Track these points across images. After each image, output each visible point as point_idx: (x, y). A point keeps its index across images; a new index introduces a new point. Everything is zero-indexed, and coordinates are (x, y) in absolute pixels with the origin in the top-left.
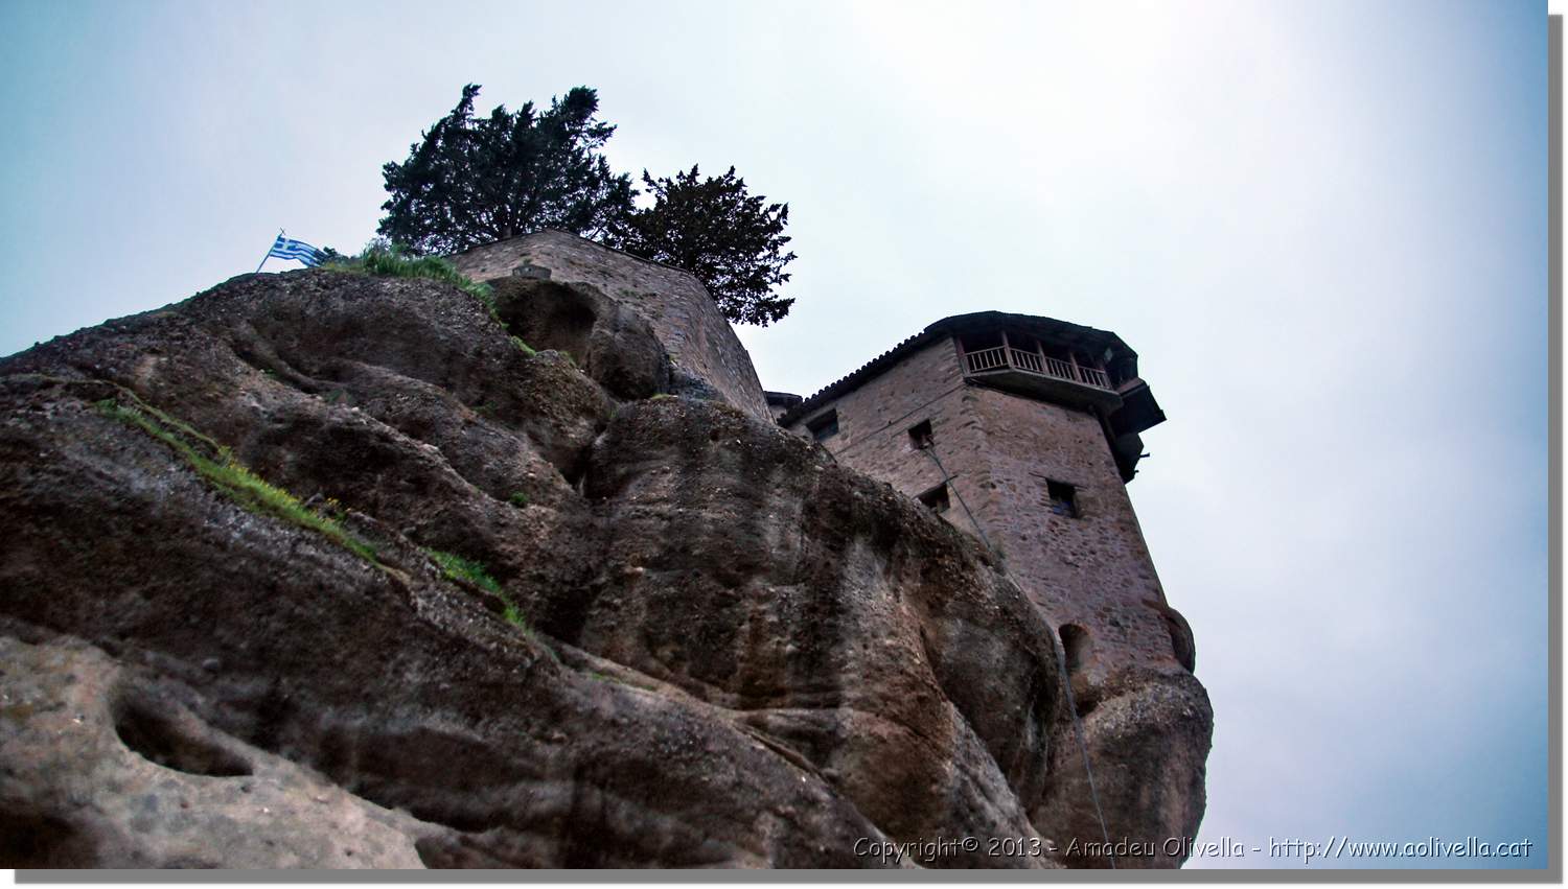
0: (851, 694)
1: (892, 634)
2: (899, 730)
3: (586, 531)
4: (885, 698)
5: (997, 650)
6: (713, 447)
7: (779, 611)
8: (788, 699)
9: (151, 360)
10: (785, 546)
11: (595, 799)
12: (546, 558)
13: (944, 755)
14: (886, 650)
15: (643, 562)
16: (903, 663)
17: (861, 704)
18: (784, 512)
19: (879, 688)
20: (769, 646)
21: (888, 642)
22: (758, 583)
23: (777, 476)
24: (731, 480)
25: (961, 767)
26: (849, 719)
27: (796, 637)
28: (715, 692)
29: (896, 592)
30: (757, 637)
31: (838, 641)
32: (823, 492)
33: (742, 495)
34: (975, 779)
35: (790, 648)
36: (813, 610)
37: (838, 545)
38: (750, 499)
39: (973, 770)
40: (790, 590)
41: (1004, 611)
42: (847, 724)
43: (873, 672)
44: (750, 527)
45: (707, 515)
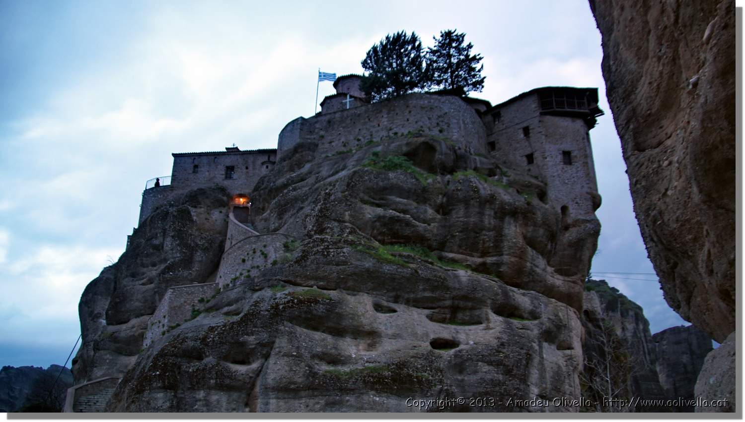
0: (505, 253)
1: (515, 238)
2: (517, 259)
3: (444, 226)
4: (513, 253)
5: (541, 231)
6: (472, 202)
7: (489, 238)
8: (491, 254)
9: (347, 213)
10: (490, 224)
11: (456, 302)
12: (437, 235)
13: (526, 261)
14: (514, 243)
15: (458, 232)
16: (518, 245)
17: (507, 255)
18: (489, 215)
19: (512, 251)
20: (487, 245)
21: (514, 240)
22: (484, 232)
23: (487, 206)
24: (477, 210)
25: (531, 263)
26: (505, 258)
27: (493, 242)
28: (475, 254)
29: (516, 226)
30: (484, 243)
31: (502, 242)
32: (498, 208)
33: (479, 213)
34: (534, 264)
35: (492, 245)
36: (497, 236)
37: (502, 219)
38: (481, 214)
39: (534, 263)
40: (491, 233)
41: (543, 222)
42: (505, 260)
43: (510, 248)
44: (482, 221)
45: (472, 219)
